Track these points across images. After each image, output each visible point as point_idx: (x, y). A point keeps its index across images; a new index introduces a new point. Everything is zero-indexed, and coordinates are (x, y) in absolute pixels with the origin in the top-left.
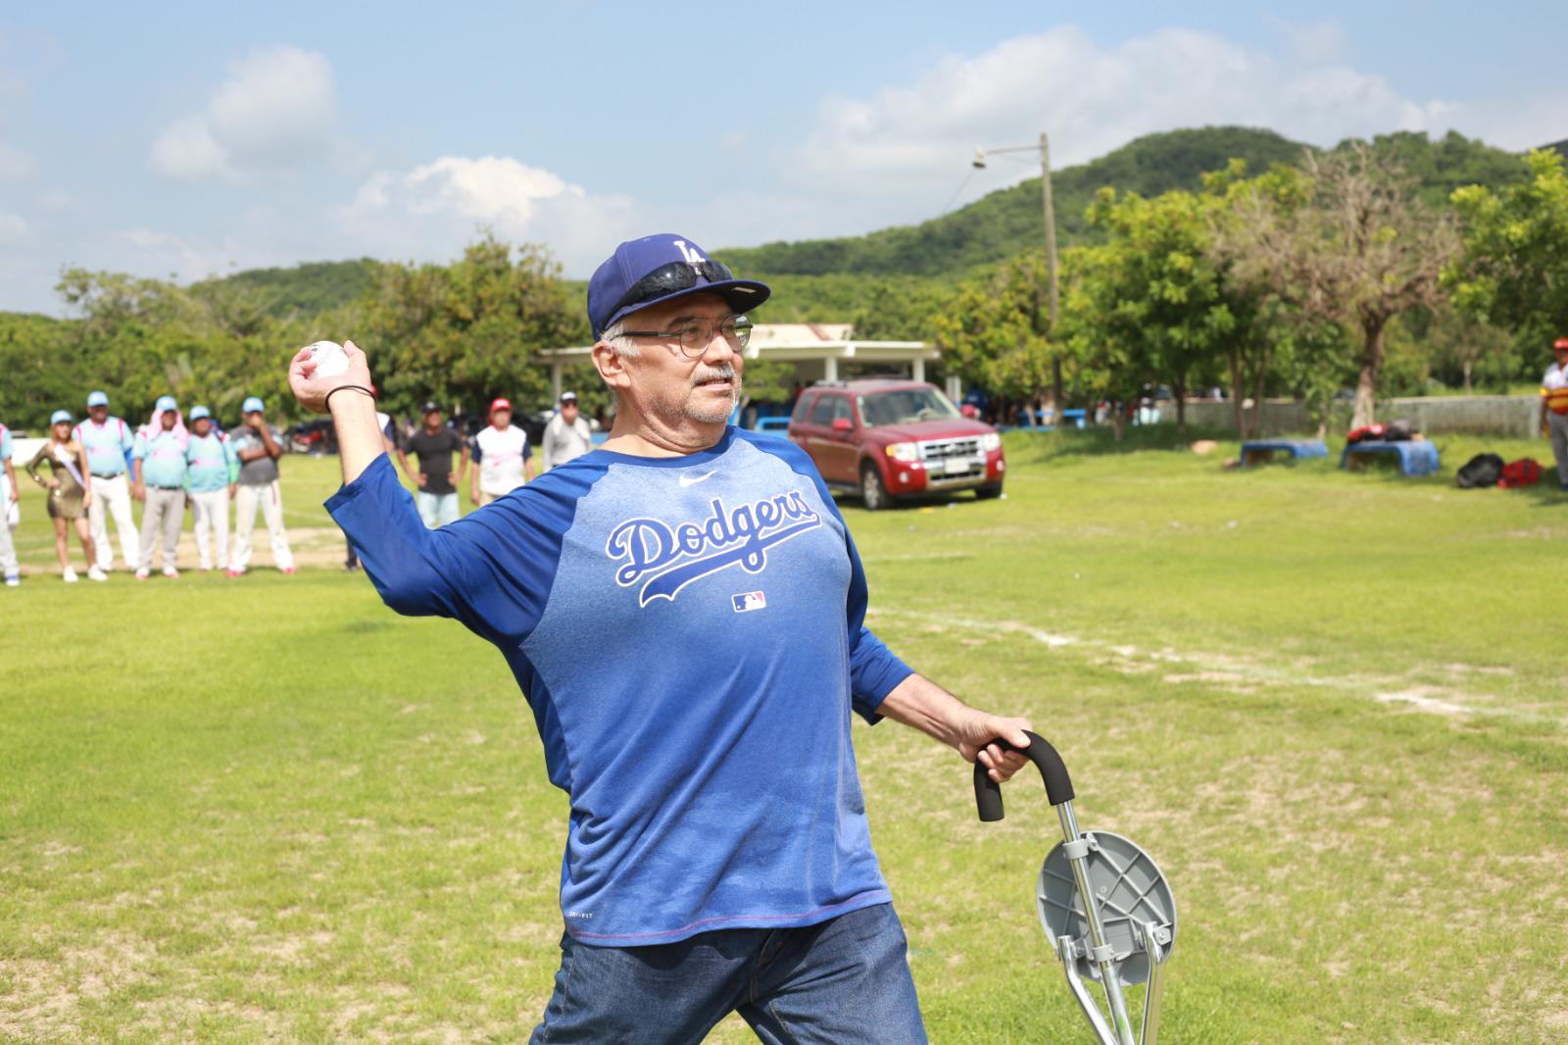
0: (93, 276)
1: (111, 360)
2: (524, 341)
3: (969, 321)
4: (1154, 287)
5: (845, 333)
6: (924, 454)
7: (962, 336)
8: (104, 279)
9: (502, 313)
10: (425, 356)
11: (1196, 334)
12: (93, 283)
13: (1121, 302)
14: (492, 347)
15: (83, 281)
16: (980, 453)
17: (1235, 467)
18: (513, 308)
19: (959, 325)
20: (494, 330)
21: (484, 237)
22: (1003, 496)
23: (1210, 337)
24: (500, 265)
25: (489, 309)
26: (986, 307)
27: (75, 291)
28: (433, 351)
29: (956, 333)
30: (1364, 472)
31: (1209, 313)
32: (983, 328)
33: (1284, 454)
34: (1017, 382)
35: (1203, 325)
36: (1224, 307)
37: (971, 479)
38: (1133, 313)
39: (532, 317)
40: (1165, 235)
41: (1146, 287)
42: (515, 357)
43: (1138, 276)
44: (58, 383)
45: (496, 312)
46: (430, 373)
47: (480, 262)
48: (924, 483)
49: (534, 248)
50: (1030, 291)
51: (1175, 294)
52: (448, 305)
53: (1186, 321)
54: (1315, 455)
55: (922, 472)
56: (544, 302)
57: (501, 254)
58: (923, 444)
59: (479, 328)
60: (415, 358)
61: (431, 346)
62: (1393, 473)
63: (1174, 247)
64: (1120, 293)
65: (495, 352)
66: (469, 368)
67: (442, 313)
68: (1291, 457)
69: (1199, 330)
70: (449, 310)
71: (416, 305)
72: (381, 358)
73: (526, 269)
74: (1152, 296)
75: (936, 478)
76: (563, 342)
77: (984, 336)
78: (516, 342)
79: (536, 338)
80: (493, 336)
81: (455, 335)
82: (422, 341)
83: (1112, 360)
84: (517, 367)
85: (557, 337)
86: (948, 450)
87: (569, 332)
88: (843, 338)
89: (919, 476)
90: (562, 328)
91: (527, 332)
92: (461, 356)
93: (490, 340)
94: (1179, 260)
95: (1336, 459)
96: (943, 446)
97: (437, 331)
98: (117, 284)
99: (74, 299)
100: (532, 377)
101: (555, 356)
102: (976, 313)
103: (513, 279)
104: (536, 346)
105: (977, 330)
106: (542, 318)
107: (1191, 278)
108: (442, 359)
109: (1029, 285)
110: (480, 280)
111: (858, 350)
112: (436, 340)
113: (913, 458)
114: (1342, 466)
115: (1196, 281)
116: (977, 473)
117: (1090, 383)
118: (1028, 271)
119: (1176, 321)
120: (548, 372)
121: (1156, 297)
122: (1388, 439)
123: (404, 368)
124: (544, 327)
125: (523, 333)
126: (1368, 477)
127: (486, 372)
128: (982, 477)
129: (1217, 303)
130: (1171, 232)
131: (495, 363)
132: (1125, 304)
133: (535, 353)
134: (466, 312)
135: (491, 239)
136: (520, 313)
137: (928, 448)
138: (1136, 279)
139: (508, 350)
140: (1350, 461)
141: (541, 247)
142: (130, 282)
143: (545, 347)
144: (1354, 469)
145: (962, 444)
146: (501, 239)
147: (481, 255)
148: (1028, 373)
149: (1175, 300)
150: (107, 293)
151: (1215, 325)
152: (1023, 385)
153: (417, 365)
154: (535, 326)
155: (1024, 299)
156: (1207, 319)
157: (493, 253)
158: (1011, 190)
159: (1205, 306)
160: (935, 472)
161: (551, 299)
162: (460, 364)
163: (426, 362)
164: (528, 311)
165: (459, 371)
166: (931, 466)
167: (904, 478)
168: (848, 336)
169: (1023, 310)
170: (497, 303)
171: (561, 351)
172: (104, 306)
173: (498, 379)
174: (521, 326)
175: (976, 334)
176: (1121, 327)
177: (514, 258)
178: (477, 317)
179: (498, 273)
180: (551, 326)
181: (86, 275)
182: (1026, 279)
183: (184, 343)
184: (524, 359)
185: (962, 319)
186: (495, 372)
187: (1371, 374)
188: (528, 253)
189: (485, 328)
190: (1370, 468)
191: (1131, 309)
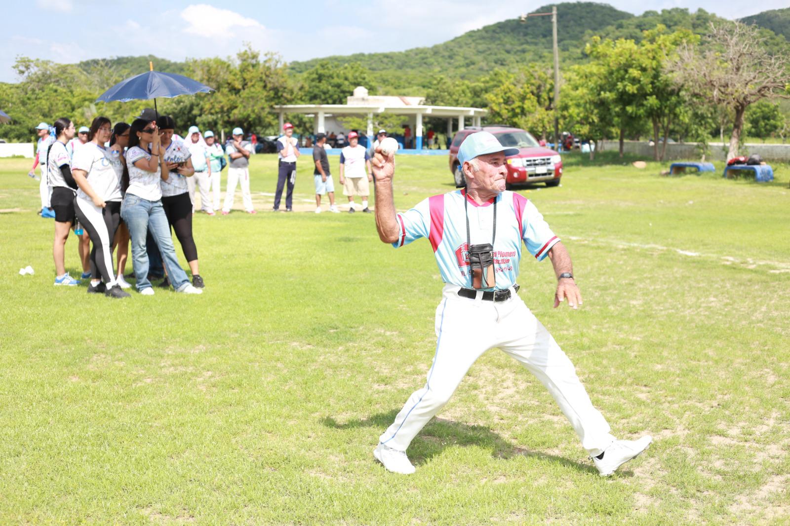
0: (32, 62)
1: (45, 104)
2: (266, 101)
3: (506, 98)
4: (620, 85)
5: (421, 101)
6: (526, 163)
7: (503, 105)
8: (37, 63)
9: (256, 86)
10: (217, 107)
11: (639, 110)
12: (32, 65)
13: (602, 93)
14: (252, 103)
15: (28, 63)
16: (552, 164)
17: (667, 174)
18: (262, 84)
19: (501, 101)
20: (253, 95)
21: (246, 48)
22: (560, 185)
23: (646, 111)
24: (254, 62)
25: (250, 84)
26: (514, 91)
27: (23, 69)
28: (222, 104)
29: (499, 104)
30: (736, 179)
31: (646, 99)
32: (513, 102)
33: (693, 169)
34: (535, 129)
35: (643, 105)
36: (654, 97)
37: (547, 177)
38: (608, 97)
39: (270, 89)
40: (627, 60)
41: (616, 85)
42: (263, 108)
43: (610, 80)
44: (20, 115)
45: (253, 86)
46: (219, 116)
47: (244, 60)
48: (525, 178)
49: (272, 54)
50: (537, 85)
51: (631, 89)
52: (229, 81)
53: (634, 103)
54: (710, 171)
55: (525, 172)
56: (278, 81)
57: (255, 57)
58: (525, 159)
59: (244, 93)
60: (213, 107)
61: (220, 102)
62: (752, 180)
63: (630, 66)
64: (602, 88)
65: (253, 106)
66: (240, 114)
67: (226, 86)
68: (697, 171)
69: (641, 107)
70: (229, 84)
71: (212, 81)
72: (195, 107)
73: (267, 65)
74: (618, 90)
75: (531, 175)
76: (286, 101)
77: (513, 106)
78: (263, 101)
79: (272, 99)
80: (252, 98)
81: (233, 97)
82: (216, 99)
83: (590, 120)
84: (264, 114)
85: (282, 99)
86: (537, 162)
87: (289, 97)
88: (419, 104)
89: (523, 174)
90: (285, 95)
91: (268, 96)
92: (236, 107)
93: (251, 100)
94: (634, 73)
95: (722, 172)
96: (535, 160)
97: (223, 94)
98: (45, 66)
99: (22, 72)
100: (270, 119)
101: (281, 108)
102: (509, 94)
103: (261, 69)
104: (273, 103)
105: (510, 103)
106: (276, 90)
107: (639, 81)
108: (225, 109)
109: (537, 82)
110: (243, 70)
111: (433, 110)
112: (223, 99)
113: (521, 166)
114: (724, 176)
115: (642, 83)
116: (550, 174)
117: (579, 131)
118: (536, 74)
119: (629, 103)
120: (277, 116)
121: (620, 90)
122: (748, 164)
123: (206, 113)
124: (276, 94)
125: (266, 96)
126: (738, 182)
127: (249, 116)
128: (553, 176)
129: (651, 94)
130: (630, 59)
131: (253, 111)
132: (605, 93)
133: (271, 107)
134: (238, 85)
135: (250, 49)
136: (265, 87)
137: (527, 161)
138: (610, 81)
139: (260, 105)
140: (728, 174)
141: (276, 54)
142: (51, 64)
143: (277, 104)
144: (731, 177)
145: (544, 160)
146: (255, 49)
147: (245, 57)
148: (541, 125)
149: (631, 92)
150: (39, 70)
151: (649, 105)
152: (538, 131)
153: (213, 111)
154: (272, 93)
155: (534, 88)
156: (645, 102)
157: (250, 56)
158: (478, 30)
159: (645, 95)
160: (531, 173)
161: (282, 80)
162: (235, 111)
163: (217, 110)
164: (269, 86)
165: (234, 114)
166: (530, 170)
167: (516, 175)
168: (422, 103)
169: (533, 93)
170: (254, 81)
171: (285, 106)
172: (38, 77)
173: (254, 119)
174: (265, 93)
175: (510, 105)
176: (602, 104)
177: (261, 59)
178: (244, 88)
179: (253, 66)
180: (280, 94)
181: (29, 61)
182: (535, 79)
183: (88, 97)
184: (267, 110)
185: (502, 97)
186: (253, 116)
187: (738, 132)
188: (269, 56)
189: (248, 94)
190: (739, 177)
191: (608, 95)
